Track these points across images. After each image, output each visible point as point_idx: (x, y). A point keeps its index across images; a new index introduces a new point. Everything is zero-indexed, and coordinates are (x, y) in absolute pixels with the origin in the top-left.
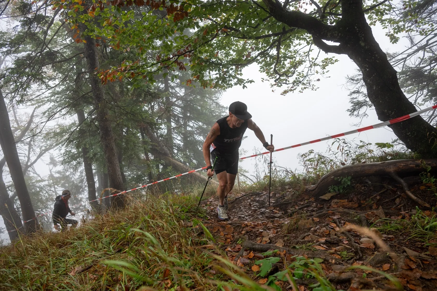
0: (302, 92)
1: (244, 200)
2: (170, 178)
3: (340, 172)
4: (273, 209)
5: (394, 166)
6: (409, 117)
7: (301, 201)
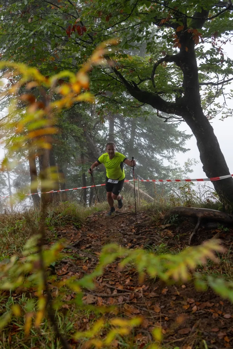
0: (223, 121)
1: (121, 218)
2: (87, 187)
3: (174, 210)
4: (133, 229)
5: (202, 213)
6: (219, 178)
7: (153, 226)
